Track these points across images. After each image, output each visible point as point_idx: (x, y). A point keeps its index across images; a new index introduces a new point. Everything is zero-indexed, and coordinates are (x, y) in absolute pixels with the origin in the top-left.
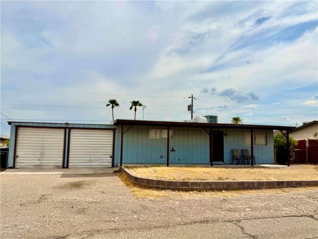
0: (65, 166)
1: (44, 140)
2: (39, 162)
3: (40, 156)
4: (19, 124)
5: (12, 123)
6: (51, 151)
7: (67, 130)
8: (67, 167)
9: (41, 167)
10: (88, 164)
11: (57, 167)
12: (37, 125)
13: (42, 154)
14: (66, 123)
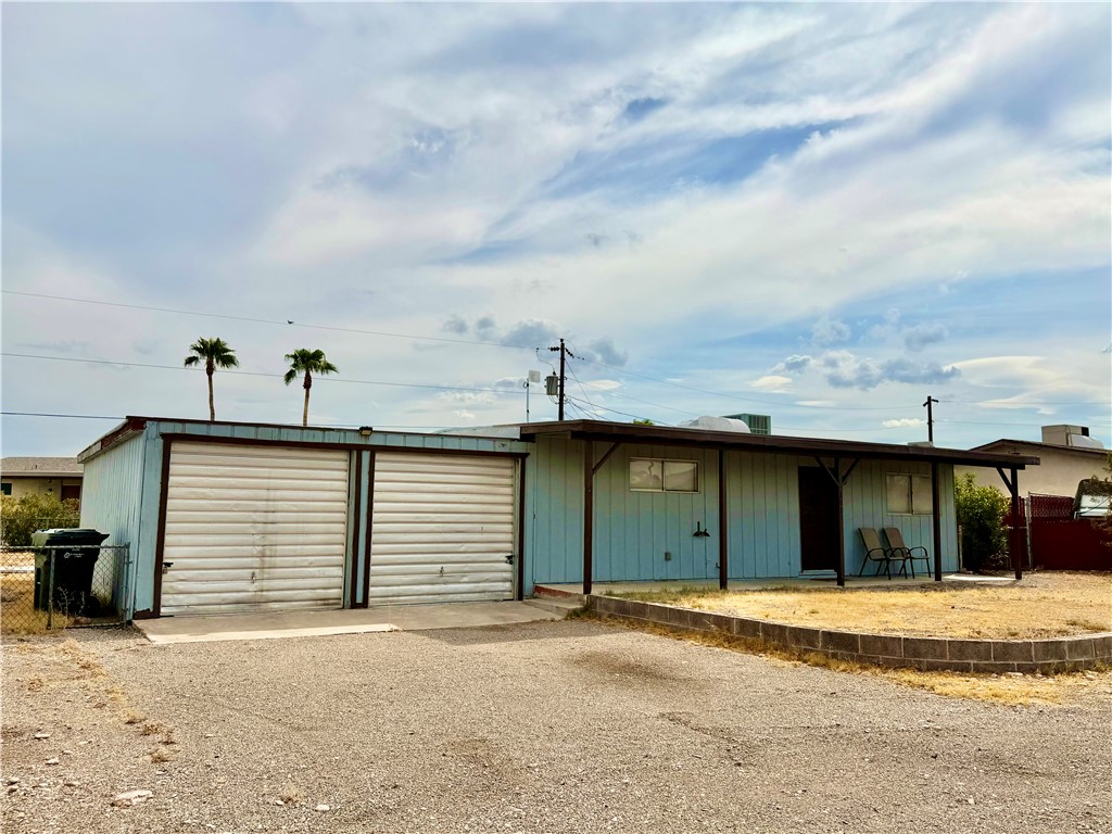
0: (359, 600)
1: (272, 494)
2: (253, 587)
3: (256, 562)
4: (178, 429)
5: (148, 423)
6: (301, 538)
7: (366, 456)
8: (365, 604)
9: (264, 606)
10: (437, 588)
11: (326, 603)
12: (250, 434)
13: (268, 553)
14: (362, 429)
